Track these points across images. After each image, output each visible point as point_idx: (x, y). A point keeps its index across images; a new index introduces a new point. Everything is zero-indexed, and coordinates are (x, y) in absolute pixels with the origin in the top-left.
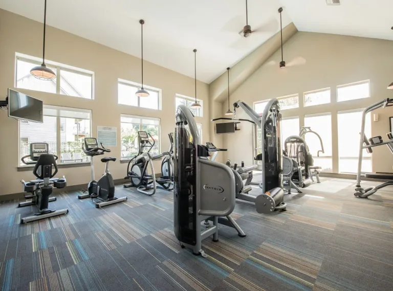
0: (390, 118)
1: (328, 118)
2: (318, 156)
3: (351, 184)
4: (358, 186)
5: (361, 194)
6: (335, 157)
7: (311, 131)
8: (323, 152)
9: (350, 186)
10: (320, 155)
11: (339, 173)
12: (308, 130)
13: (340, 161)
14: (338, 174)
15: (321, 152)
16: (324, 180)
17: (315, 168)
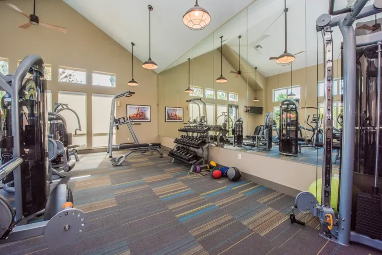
0: (127, 105)
1: (83, 98)
2: (76, 134)
3: (104, 156)
4: (111, 157)
5: (116, 163)
6: (89, 135)
7: (68, 109)
8: (81, 130)
9: (105, 158)
10: (77, 133)
11: (93, 148)
12: (65, 107)
13: (94, 138)
14: (91, 149)
15: (79, 130)
16: (82, 157)
17: (73, 147)
